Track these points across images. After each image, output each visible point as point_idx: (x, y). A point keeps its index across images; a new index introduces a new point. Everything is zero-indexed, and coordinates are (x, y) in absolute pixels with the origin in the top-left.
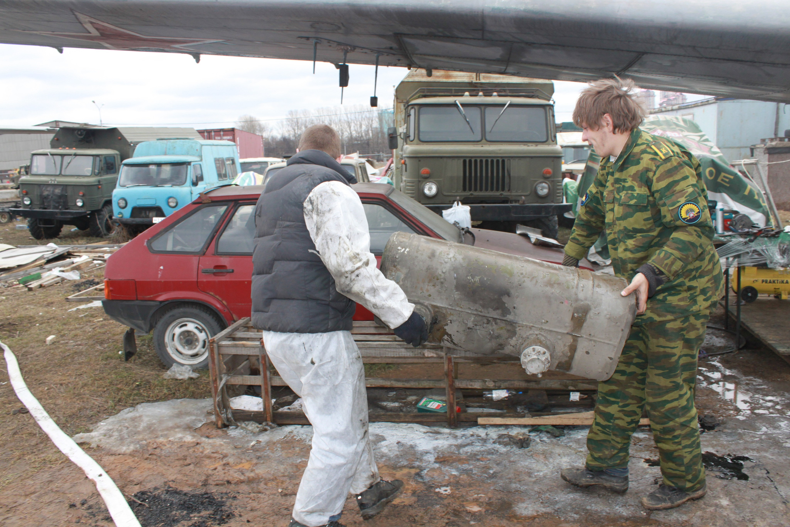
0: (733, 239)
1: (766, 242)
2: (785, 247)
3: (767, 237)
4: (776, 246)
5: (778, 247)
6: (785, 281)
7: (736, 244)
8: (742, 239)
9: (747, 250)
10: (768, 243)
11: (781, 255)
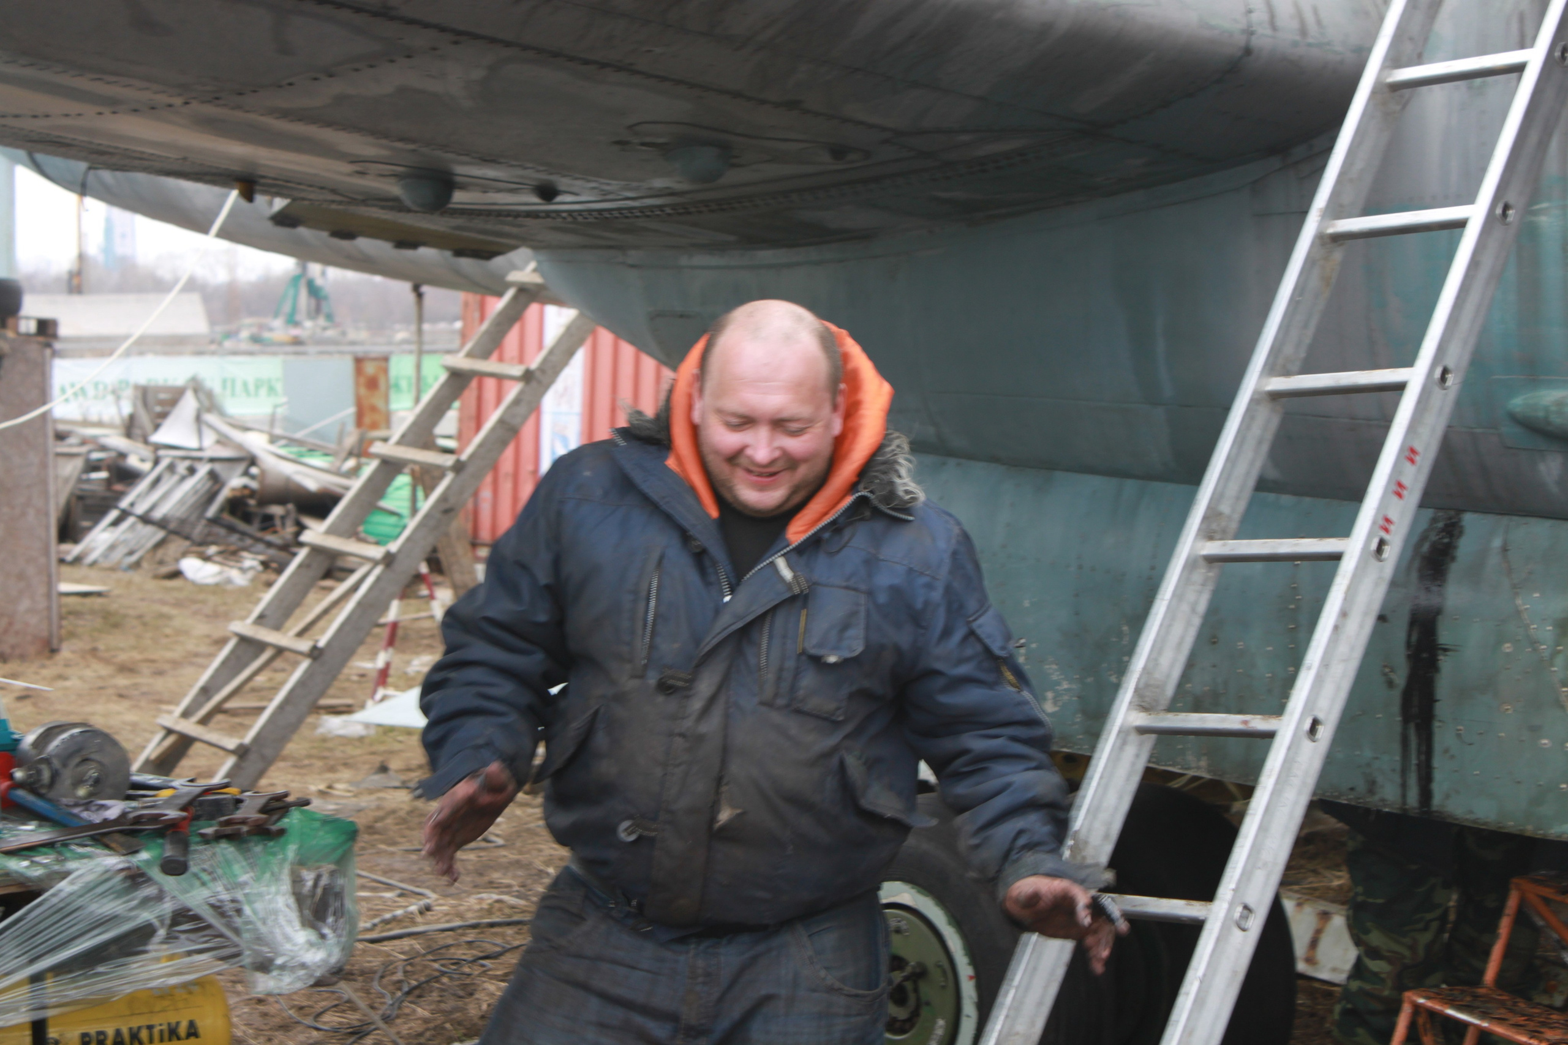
0: (71, 865)
1: (228, 863)
2: (324, 881)
3: (233, 838)
4: (276, 878)
5: (286, 886)
6: (183, 1030)
7: (89, 888)
8: (112, 861)
9: (146, 916)
10: (236, 868)
11: (306, 923)
